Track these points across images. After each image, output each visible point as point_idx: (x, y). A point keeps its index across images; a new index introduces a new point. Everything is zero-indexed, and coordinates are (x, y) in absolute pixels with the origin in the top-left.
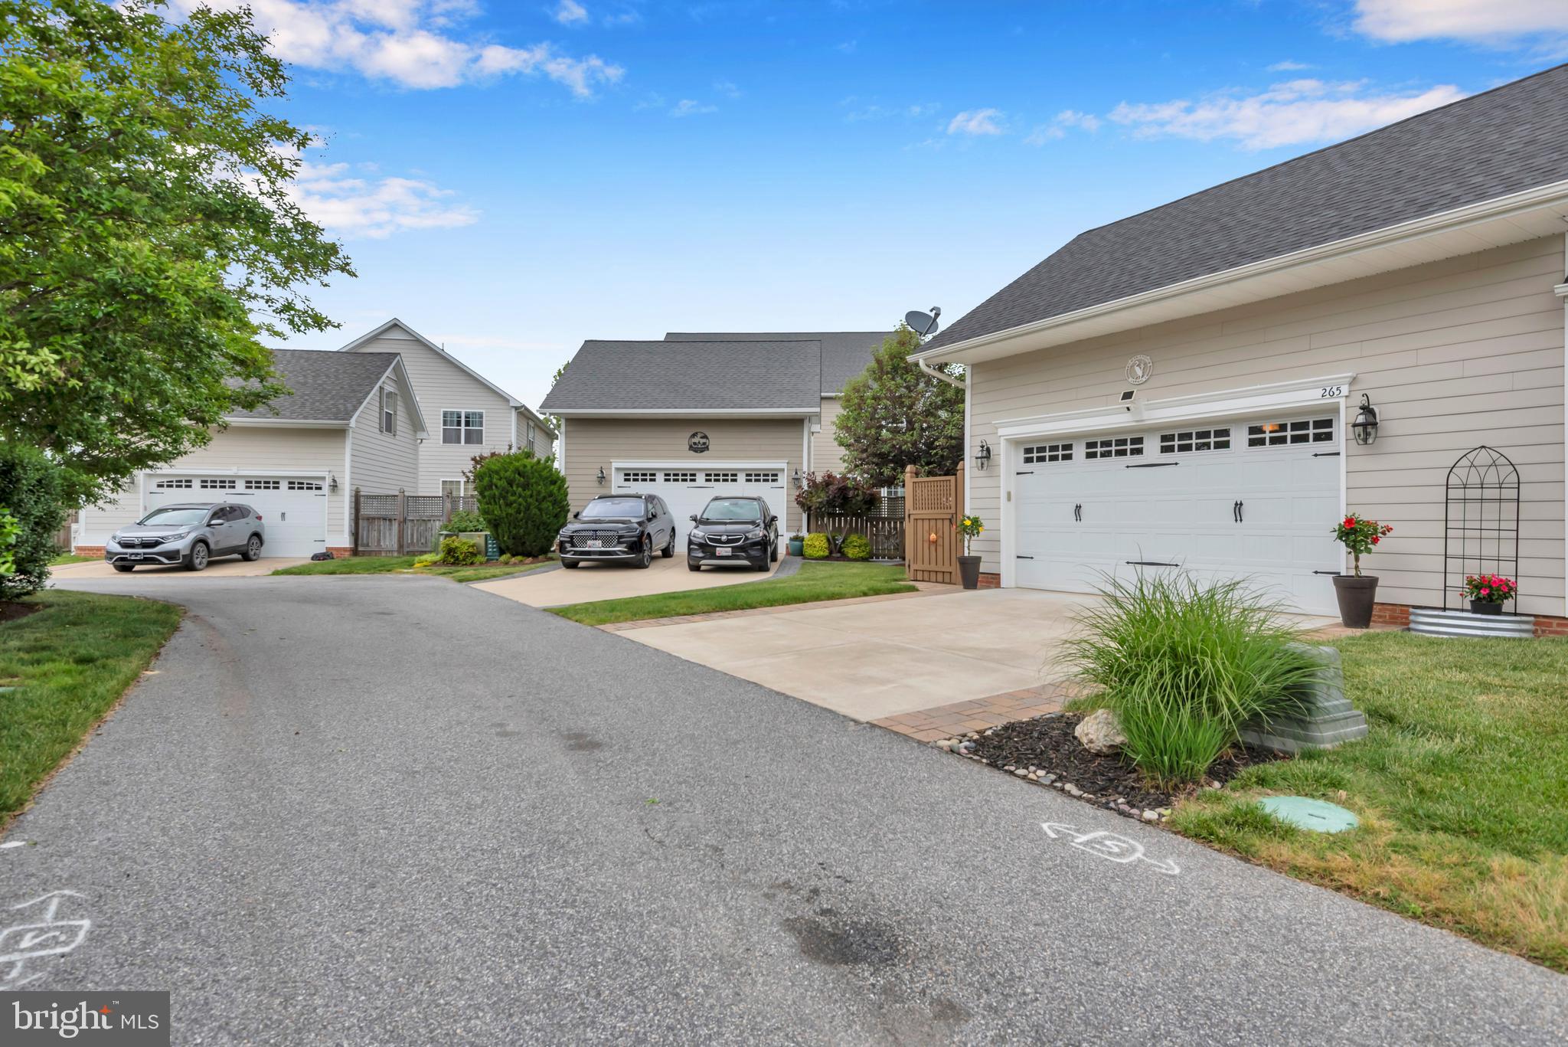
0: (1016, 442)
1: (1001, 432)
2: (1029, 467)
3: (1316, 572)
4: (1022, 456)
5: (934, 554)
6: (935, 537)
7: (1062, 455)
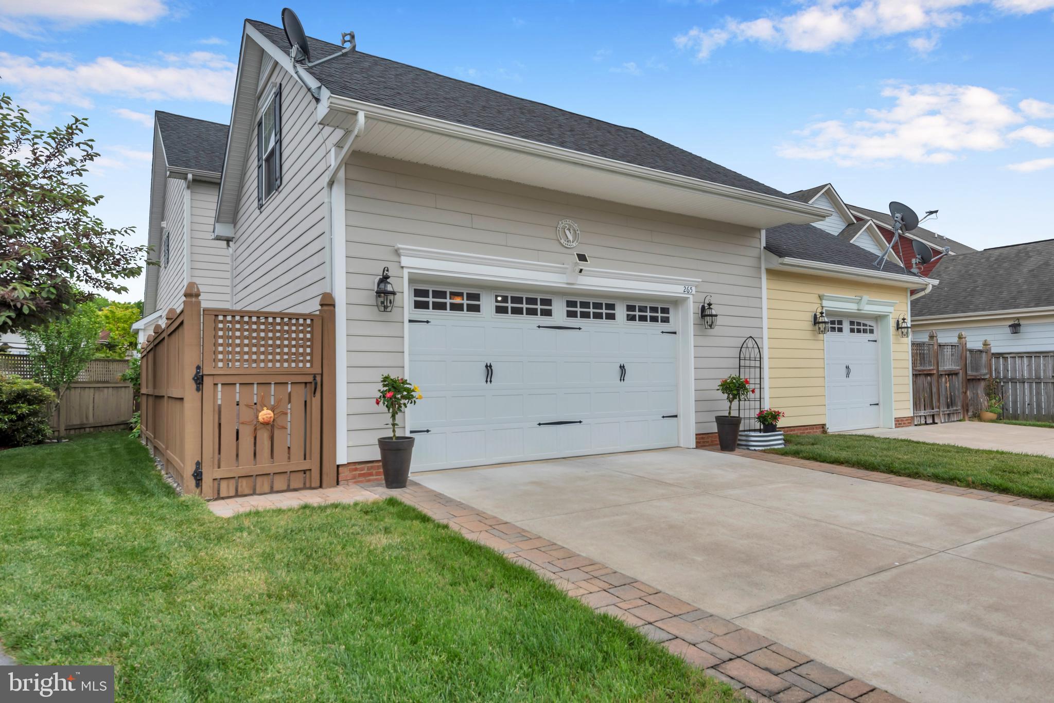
1: (406, 262)
2: (422, 314)
3: (663, 417)
4: (413, 298)
5: (267, 444)
6: (272, 415)
7: (468, 305)
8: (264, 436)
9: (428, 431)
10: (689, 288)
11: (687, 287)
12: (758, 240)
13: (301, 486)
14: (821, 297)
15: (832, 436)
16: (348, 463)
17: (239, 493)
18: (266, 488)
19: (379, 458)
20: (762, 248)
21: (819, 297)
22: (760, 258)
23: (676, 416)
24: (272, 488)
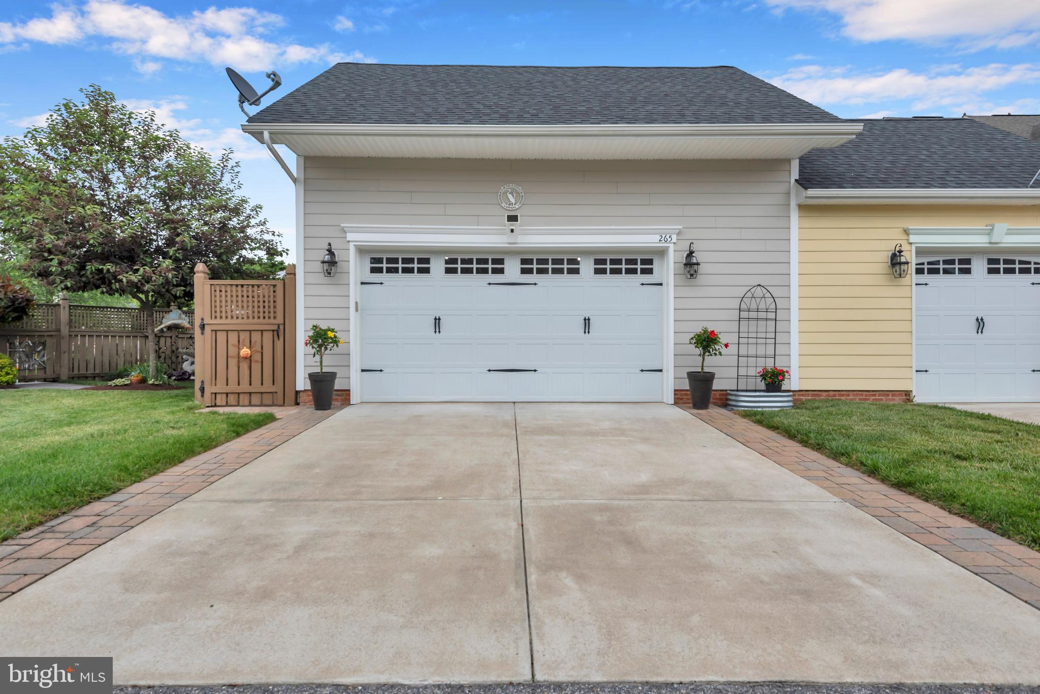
0: (362, 251)
1: (350, 236)
2: (376, 277)
3: (642, 371)
4: (368, 265)
5: (247, 372)
6: (249, 352)
7: (418, 268)
8: (244, 366)
9: (381, 371)
10: (668, 237)
11: (664, 236)
12: (788, 172)
13: (271, 403)
14: (906, 232)
15: (919, 405)
16: (305, 390)
17: (229, 404)
18: (247, 403)
19: (309, 388)
20: (793, 181)
21: (905, 231)
22: (789, 194)
23: (661, 371)
24: (250, 402)
